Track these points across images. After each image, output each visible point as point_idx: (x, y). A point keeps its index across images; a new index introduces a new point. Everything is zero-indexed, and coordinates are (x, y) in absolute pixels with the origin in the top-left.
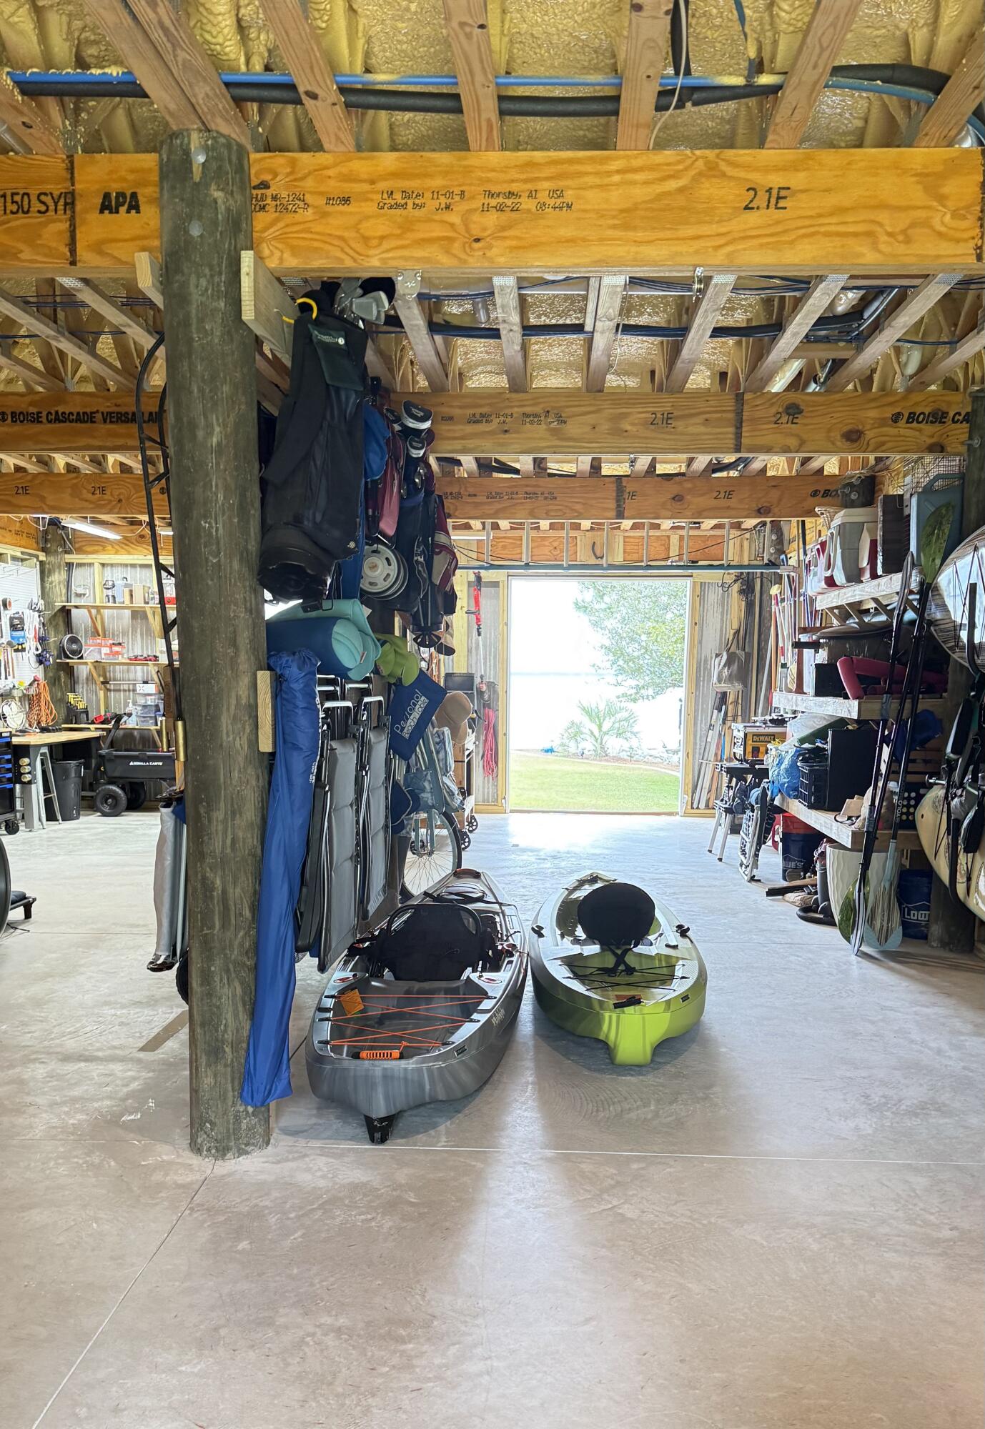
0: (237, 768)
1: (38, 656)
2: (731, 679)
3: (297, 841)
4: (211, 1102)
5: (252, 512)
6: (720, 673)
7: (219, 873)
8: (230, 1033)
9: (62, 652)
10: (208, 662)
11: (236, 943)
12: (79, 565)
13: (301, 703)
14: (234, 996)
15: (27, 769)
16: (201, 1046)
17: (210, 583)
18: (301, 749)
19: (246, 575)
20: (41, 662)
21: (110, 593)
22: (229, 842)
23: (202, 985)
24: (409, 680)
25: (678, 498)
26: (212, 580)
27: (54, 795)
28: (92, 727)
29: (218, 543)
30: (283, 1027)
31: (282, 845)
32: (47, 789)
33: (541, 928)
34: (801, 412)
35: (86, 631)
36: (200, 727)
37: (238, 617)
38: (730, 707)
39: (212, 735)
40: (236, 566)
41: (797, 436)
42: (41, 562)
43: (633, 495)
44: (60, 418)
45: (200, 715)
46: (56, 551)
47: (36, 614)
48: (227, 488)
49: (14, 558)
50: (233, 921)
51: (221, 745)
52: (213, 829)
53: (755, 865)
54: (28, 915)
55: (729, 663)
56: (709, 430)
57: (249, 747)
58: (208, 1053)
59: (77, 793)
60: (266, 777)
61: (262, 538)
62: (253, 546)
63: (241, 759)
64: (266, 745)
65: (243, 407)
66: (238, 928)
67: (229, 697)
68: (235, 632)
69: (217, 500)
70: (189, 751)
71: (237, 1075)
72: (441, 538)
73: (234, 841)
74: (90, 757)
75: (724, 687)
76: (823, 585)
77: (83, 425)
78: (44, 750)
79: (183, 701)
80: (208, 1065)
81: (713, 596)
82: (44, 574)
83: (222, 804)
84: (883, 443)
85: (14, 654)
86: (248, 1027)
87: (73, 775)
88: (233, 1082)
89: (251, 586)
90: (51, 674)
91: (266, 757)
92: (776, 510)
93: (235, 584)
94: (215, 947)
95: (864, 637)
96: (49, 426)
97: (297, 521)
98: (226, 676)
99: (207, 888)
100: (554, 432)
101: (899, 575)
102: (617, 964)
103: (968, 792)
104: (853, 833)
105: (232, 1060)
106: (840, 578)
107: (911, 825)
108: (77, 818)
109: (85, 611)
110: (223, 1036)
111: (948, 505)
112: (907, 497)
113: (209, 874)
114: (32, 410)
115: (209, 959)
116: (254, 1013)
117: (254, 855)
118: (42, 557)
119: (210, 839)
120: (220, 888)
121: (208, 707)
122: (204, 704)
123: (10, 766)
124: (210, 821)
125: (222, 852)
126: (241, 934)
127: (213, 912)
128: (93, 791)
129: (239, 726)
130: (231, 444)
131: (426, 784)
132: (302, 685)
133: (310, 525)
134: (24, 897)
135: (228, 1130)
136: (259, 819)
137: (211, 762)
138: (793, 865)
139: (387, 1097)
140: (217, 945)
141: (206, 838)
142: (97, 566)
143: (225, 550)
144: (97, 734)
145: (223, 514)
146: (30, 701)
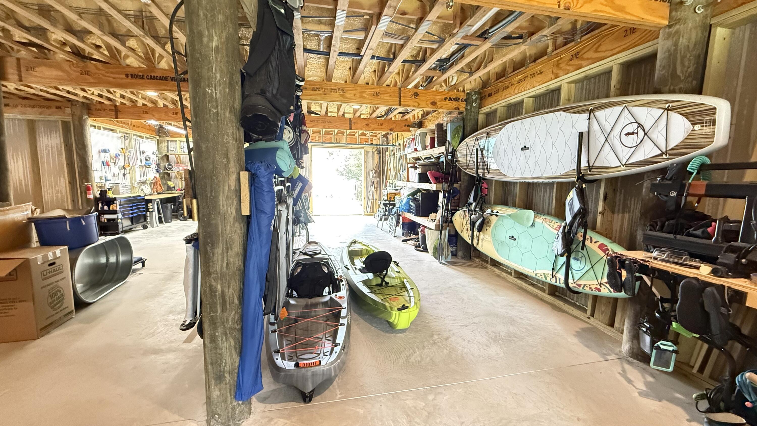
0: (229, 224)
1: (156, 170)
2: (376, 177)
3: (264, 261)
4: (218, 404)
5: (237, 87)
6: (373, 176)
7: (220, 282)
8: (228, 366)
9: (165, 169)
10: (211, 166)
11: (230, 319)
12: (171, 141)
13: (266, 189)
14: (230, 346)
15: (151, 207)
16: (211, 375)
17: (212, 123)
18: (266, 213)
19: (234, 120)
20: (157, 172)
21: (182, 150)
22: (225, 265)
23: (211, 343)
24: (296, 177)
25: (367, 125)
26: (213, 121)
27: (162, 215)
28: (176, 192)
29: (217, 101)
30: (258, 359)
31: (256, 264)
32: (159, 213)
33: (347, 265)
34: (418, 95)
35: (174, 162)
36: (207, 203)
37: (229, 142)
38: (376, 185)
39: (213, 207)
40: (228, 114)
41: (418, 103)
42: (158, 140)
43: (354, 123)
44: (152, 78)
45: (207, 196)
46: (163, 137)
47: (155, 156)
48: (221, 71)
49: (147, 138)
50: (228, 307)
51: (219, 213)
52: (215, 258)
53: (395, 232)
54: (143, 266)
55: (375, 173)
56: (391, 99)
57: (236, 212)
58: (216, 379)
59: (171, 214)
60: (246, 227)
61: (242, 102)
62: (238, 105)
63: (231, 219)
64: (246, 211)
65: (231, 30)
66: (231, 310)
67: (224, 186)
68: (227, 150)
69: (216, 78)
70: (201, 215)
71: (232, 387)
72: (304, 128)
73: (228, 264)
74: (176, 202)
75: (374, 179)
76: (413, 150)
77: (163, 81)
78: (158, 200)
79: (197, 188)
80: (216, 385)
81: (370, 155)
82: (158, 143)
83: (221, 245)
84: (442, 107)
85: (147, 169)
86: (238, 360)
87: (169, 208)
88: (230, 392)
89: (236, 127)
90: (161, 175)
91: (245, 219)
92: (395, 130)
93: (227, 124)
94: (218, 322)
95: (431, 165)
96: (148, 80)
97: (263, 93)
98: (222, 174)
99: (213, 291)
100: (341, 96)
101: (444, 147)
102: (382, 282)
103: (479, 213)
104: (435, 225)
105: (230, 380)
106: (419, 148)
107: (451, 222)
108: (171, 222)
109: (174, 156)
110: (224, 369)
111: (460, 126)
112: (445, 124)
113: (214, 283)
114: (141, 74)
115: (215, 329)
116: (242, 353)
117: (239, 270)
118: (158, 138)
119: (214, 264)
120: (220, 291)
121: (212, 191)
122: (209, 189)
123: (144, 206)
124: (213, 254)
125: (221, 270)
126: (233, 313)
127: (216, 303)
128: (176, 212)
129: (230, 201)
130: (224, 48)
131: (302, 214)
132: (266, 180)
133: (270, 95)
134: (142, 259)
135: (228, 417)
136: (242, 250)
137: (214, 222)
138: (405, 232)
139: (313, 383)
140: (219, 321)
141: (211, 264)
142: (178, 142)
143: (221, 106)
144: (178, 195)
145: (220, 86)
146: (153, 184)
